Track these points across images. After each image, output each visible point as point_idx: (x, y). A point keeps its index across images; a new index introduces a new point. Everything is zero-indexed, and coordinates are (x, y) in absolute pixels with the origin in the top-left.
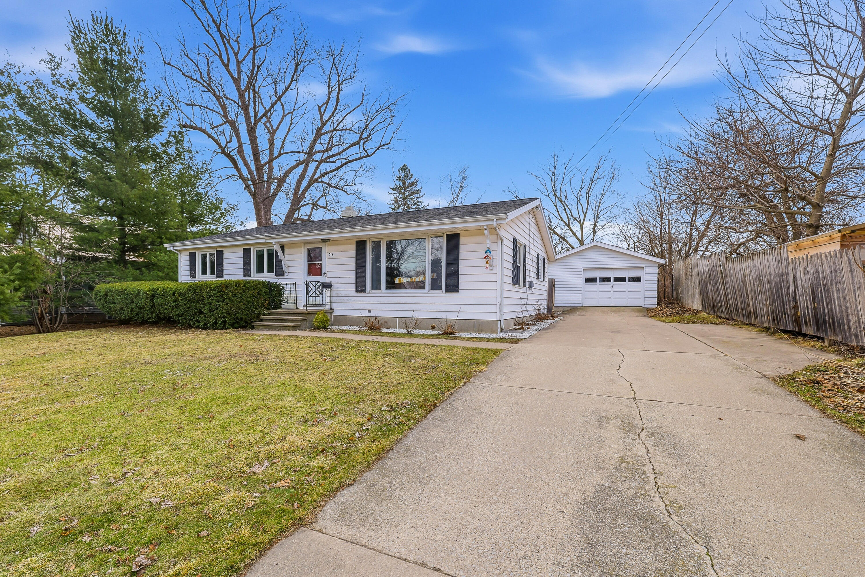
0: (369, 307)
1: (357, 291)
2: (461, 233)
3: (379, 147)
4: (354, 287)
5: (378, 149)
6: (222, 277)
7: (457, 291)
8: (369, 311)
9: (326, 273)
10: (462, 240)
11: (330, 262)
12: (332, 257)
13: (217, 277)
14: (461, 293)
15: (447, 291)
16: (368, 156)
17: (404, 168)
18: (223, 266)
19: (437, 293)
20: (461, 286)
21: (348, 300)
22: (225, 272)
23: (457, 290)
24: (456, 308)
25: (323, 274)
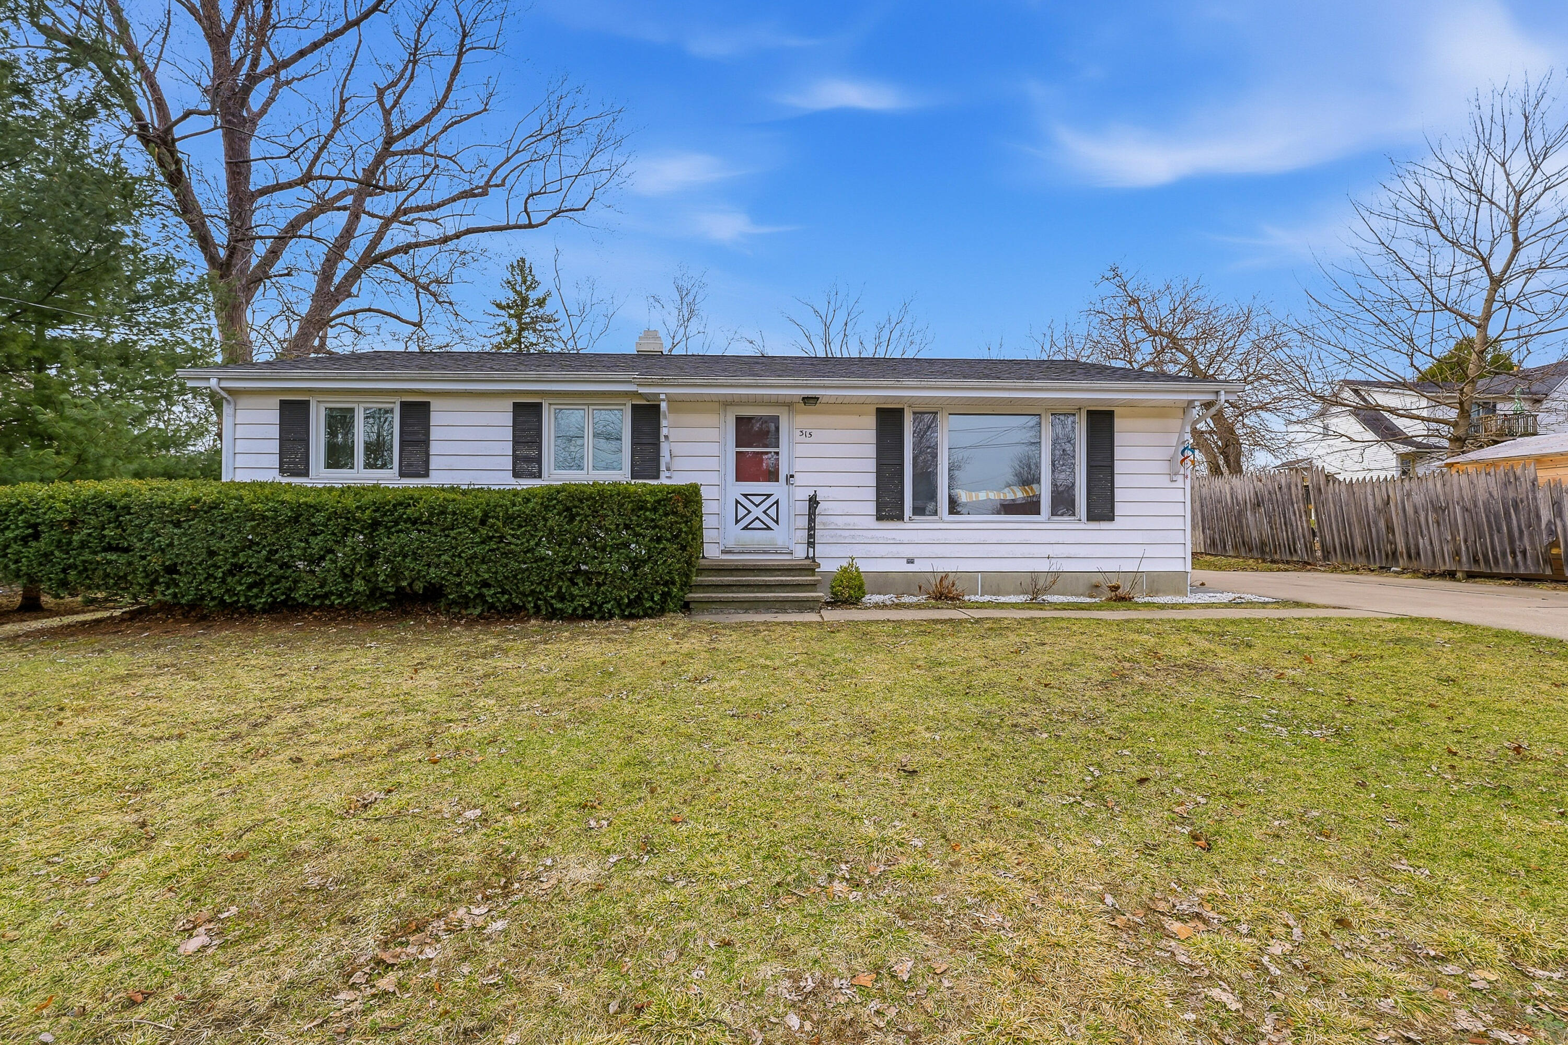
0: (909, 552)
1: (880, 518)
2: (1117, 411)
3: (558, 213)
4: (872, 509)
5: (554, 215)
6: (426, 475)
7: (1111, 518)
8: (910, 561)
9: (792, 476)
10: (1118, 423)
11: (800, 450)
12: (808, 440)
13: (402, 475)
14: (1118, 522)
15: (1091, 517)
16: (530, 226)
17: (521, 266)
18: (428, 446)
19: (1064, 523)
20: (1119, 509)
21: (853, 537)
22: (434, 463)
23: (1110, 516)
24: (1137, 551)
25: (782, 477)
